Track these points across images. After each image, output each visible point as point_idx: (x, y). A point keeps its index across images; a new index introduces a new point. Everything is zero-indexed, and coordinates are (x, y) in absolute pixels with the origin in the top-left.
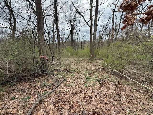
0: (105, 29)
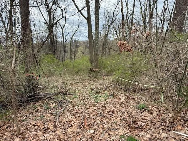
0: (112, 22)
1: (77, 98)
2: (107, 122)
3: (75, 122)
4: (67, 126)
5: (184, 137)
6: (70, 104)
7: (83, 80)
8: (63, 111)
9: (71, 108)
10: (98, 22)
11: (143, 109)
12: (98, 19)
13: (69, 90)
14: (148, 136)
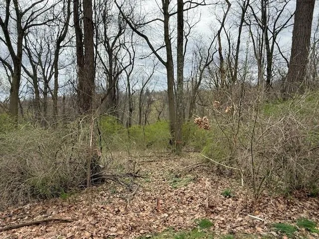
0: (207, 65)
1: (150, 182)
2: (184, 208)
3: (147, 207)
4: (139, 210)
5: (258, 221)
6: (141, 189)
7: (159, 157)
8: (134, 195)
9: (143, 193)
10: (182, 72)
11: (227, 195)
12: (182, 68)
13: (139, 171)
14: (222, 219)
